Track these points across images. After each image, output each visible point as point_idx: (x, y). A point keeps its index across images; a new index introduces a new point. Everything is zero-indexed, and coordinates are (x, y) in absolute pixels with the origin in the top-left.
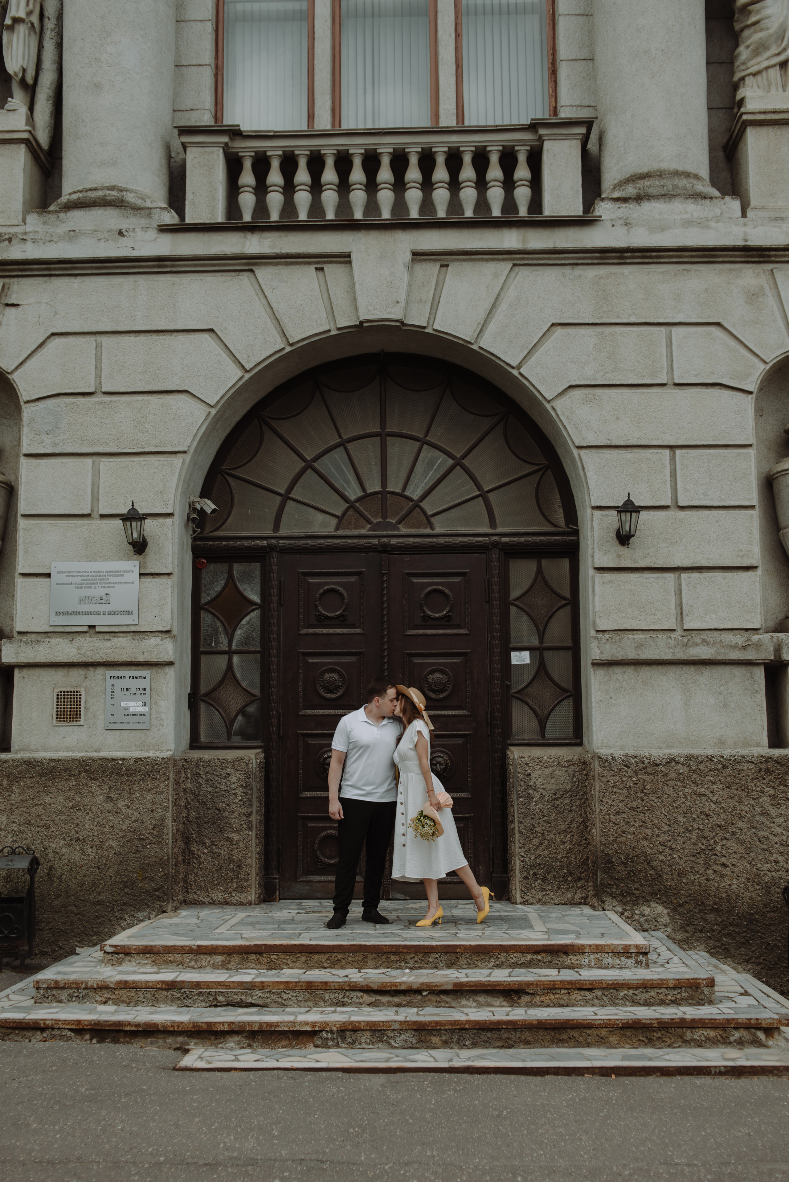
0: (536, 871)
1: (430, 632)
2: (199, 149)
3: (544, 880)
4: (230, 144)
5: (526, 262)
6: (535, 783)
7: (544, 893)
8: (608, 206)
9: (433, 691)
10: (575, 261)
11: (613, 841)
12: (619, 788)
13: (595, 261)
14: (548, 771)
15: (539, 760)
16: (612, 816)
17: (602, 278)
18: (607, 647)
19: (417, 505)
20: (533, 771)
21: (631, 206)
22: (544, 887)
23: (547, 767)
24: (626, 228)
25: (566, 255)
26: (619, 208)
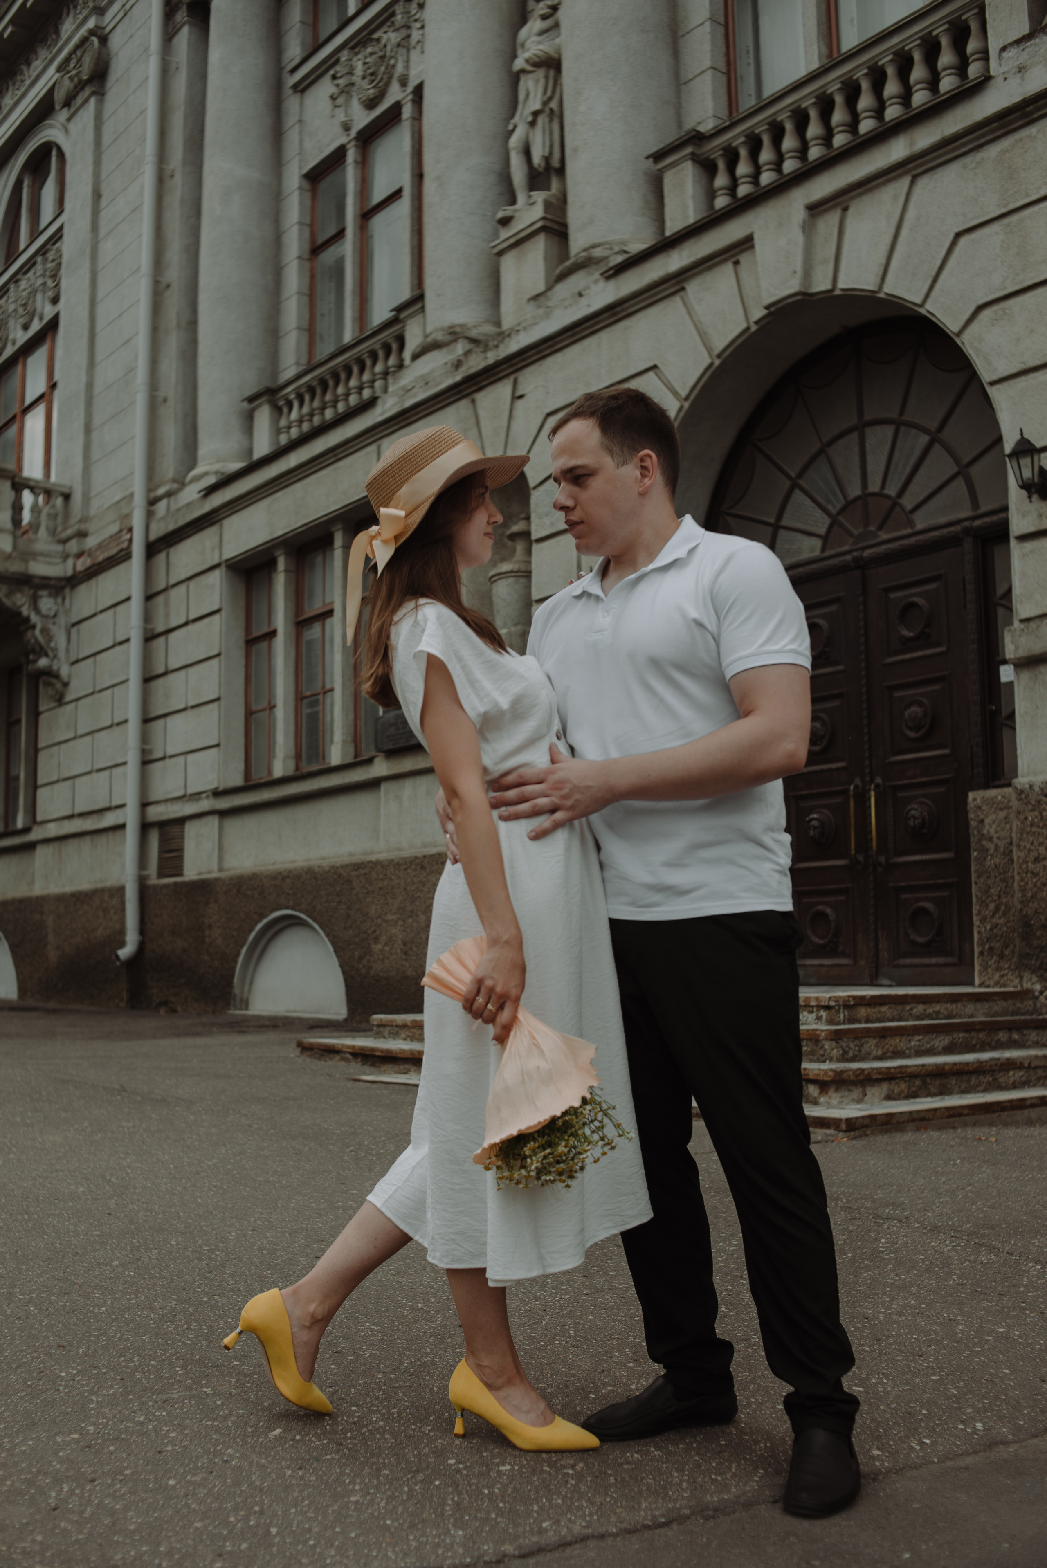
0: (992, 944)
1: (908, 656)
2: (673, 170)
3: (1001, 956)
4: (698, 152)
5: (924, 168)
6: (988, 831)
7: (1002, 973)
8: (1010, 54)
9: (910, 728)
10: (976, 144)
11: (1032, 897)
12: (1038, 827)
13: (998, 133)
14: (1002, 814)
15: (992, 802)
16: (1030, 865)
17: (1007, 151)
18: (1023, 639)
19: (895, 503)
20: (987, 816)
21: (1037, 40)
22: (1001, 964)
23: (1001, 809)
24: (1020, 75)
25: (962, 141)
26: (1023, 50)
